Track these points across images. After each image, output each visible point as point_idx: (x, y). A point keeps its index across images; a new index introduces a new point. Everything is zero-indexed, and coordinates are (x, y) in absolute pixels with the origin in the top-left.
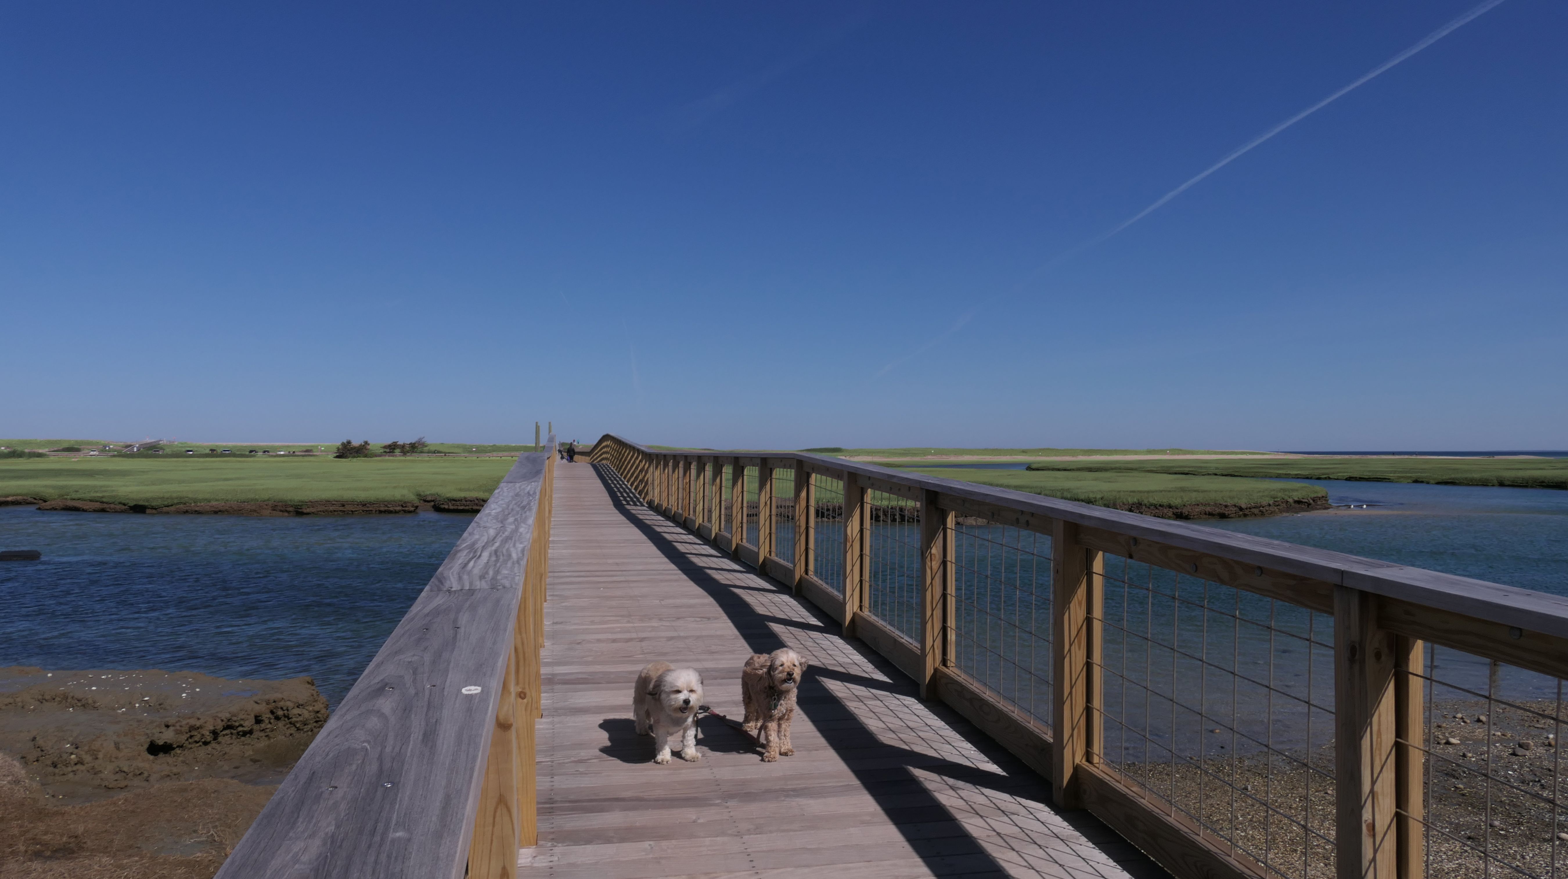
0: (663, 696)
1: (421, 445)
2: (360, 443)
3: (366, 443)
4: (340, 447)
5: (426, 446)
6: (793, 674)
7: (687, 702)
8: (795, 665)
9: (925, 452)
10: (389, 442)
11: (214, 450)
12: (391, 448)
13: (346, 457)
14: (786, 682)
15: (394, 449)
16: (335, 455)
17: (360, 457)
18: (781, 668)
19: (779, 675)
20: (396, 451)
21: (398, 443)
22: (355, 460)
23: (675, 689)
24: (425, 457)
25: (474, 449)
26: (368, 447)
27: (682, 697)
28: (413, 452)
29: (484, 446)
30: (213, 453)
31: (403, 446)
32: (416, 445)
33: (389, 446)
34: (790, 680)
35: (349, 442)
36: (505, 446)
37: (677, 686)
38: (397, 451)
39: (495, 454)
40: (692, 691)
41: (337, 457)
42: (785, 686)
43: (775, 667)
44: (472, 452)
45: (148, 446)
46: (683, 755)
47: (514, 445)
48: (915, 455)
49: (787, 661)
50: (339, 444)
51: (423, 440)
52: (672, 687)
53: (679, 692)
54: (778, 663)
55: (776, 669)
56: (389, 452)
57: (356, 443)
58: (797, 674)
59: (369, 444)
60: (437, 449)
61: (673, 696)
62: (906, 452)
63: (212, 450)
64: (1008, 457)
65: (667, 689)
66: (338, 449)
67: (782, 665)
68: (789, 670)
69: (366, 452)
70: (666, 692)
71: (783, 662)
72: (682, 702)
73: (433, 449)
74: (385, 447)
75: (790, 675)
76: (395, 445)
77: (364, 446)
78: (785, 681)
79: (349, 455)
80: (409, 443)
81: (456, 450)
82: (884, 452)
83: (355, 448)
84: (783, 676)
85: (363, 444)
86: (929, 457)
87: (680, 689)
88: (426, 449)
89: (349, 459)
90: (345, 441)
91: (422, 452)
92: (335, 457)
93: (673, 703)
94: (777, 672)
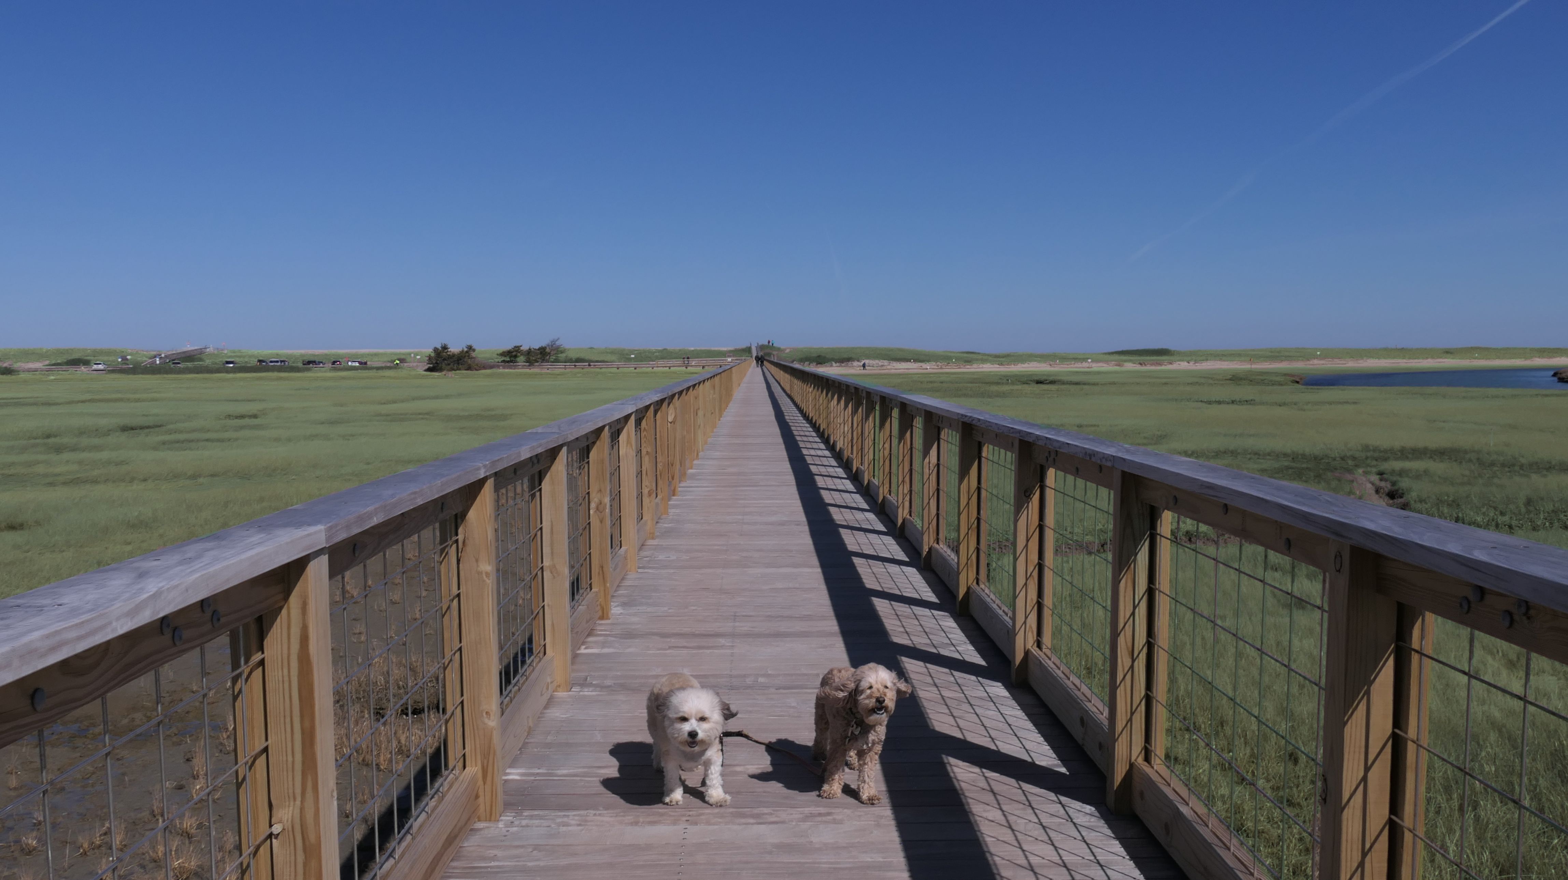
0: (667, 723)
1: (554, 350)
2: (461, 350)
3: (470, 348)
4: (433, 355)
5: (562, 352)
6: (884, 701)
7: (693, 735)
8: (886, 687)
9: (1305, 354)
10: (509, 347)
11: (263, 361)
12: (511, 356)
13: (440, 370)
14: (875, 712)
15: (516, 356)
16: (426, 367)
17: (460, 369)
18: (869, 691)
19: (866, 701)
20: (518, 359)
21: (522, 348)
22: (451, 374)
23: (681, 715)
24: (558, 369)
25: (633, 356)
26: (473, 354)
27: (687, 727)
28: (543, 360)
29: (650, 352)
30: (263, 365)
31: (529, 352)
32: (548, 350)
33: (509, 353)
34: (880, 709)
35: (445, 348)
36: (680, 350)
37: (684, 712)
38: (521, 359)
39: (661, 362)
40: (703, 719)
41: (429, 370)
42: (874, 718)
43: (861, 689)
44: (630, 360)
45: (183, 356)
46: (707, 799)
47: (692, 349)
48: (1289, 358)
49: (877, 683)
50: (429, 351)
51: (558, 343)
52: (676, 713)
53: (684, 719)
54: (864, 684)
55: (862, 692)
56: (508, 362)
57: (455, 349)
58: (890, 701)
59: (474, 350)
60: (582, 355)
61: (678, 726)
62: (1275, 355)
63: (260, 361)
64: (1429, 360)
65: (672, 715)
66: (430, 358)
67: (871, 687)
68: (878, 695)
69: (469, 361)
70: (669, 718)
71: (870, 683)
72: (686, 734)
73: (573, 355)
74: (503, 354)
75: (880, 701)
76: (516, 351)
77: (467, 352)
78: (873, 711)
79: (444, 366)
80: (537, 348)
81: (608, 358)
82: (1240, 355)
83: (454, 355)
84: (871, 703)
85: (466, 349)
86: (1316, 362)
87: (686, 716)
88: (562, 356)
89: (444, 373)
90: (439, 347)
91: (557, 361)
92: (426, 370)
93: (676, 735)
94: (862, 697)
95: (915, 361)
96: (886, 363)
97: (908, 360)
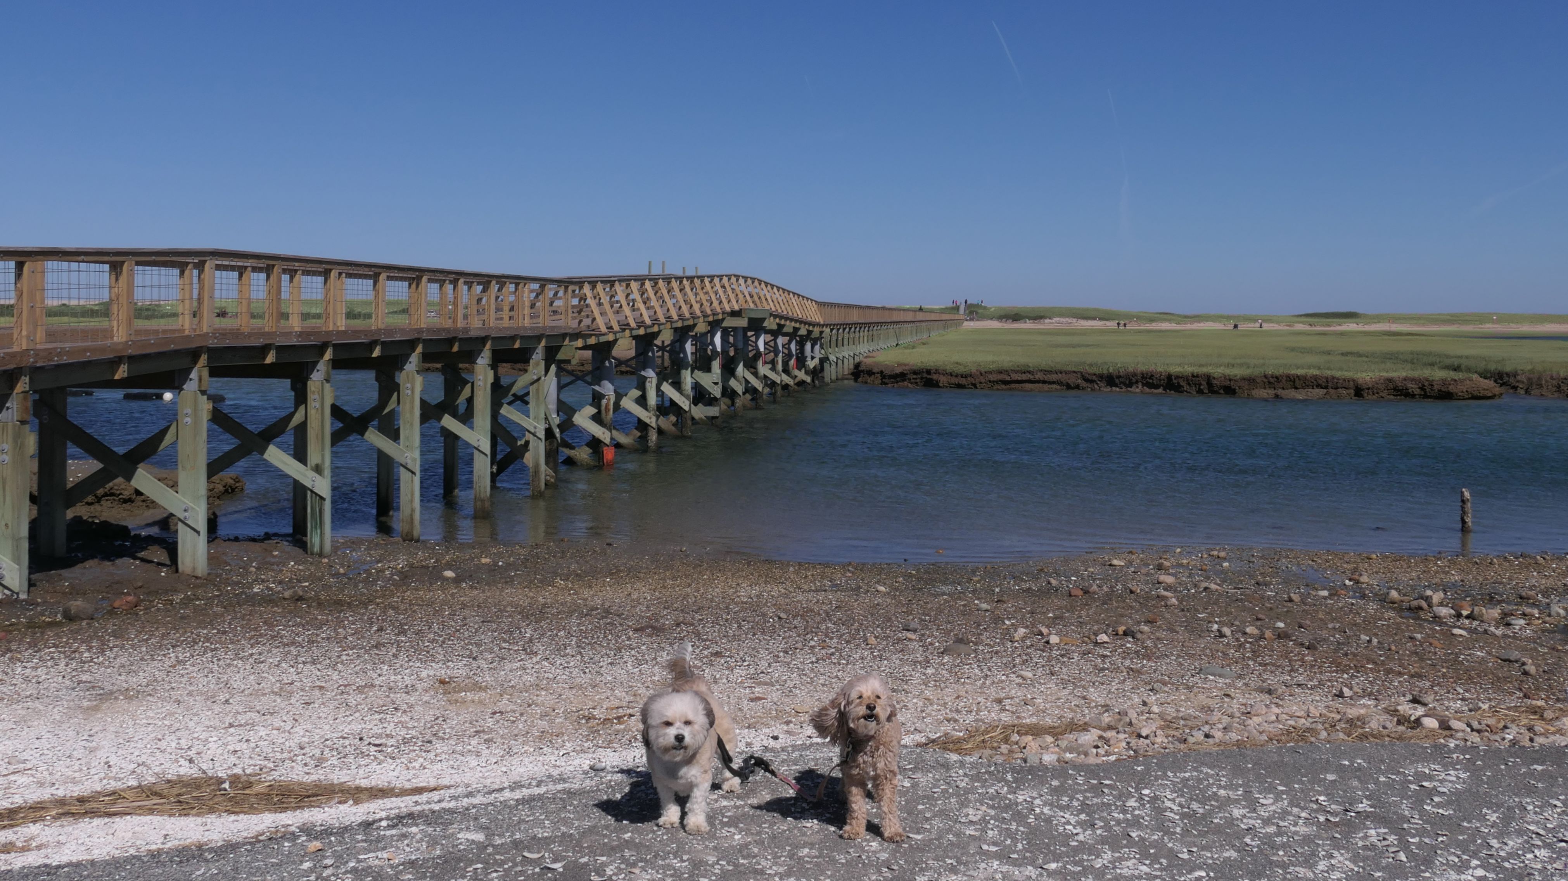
8: (879, 697)
18: (858, 701)
19: (855, 709)
34: (871, 716)
37: (667, 716)
43: (851, 699)
49: (867, 692)
52: (660, 717)
54: (854, 695)
55: (852, 702)
61: (663, 729)
65: (656, 721)
67: (860, 697)
68: (869, 702)
70: (653, 726)
72: (673, 738)
75: (870, 708)
78: (864, 718)
84: (861, 710)
93: (661, 741)
94: (852, 706)
95: (1101, 319)
96: (1074, 320)
97: (1094, 319)
